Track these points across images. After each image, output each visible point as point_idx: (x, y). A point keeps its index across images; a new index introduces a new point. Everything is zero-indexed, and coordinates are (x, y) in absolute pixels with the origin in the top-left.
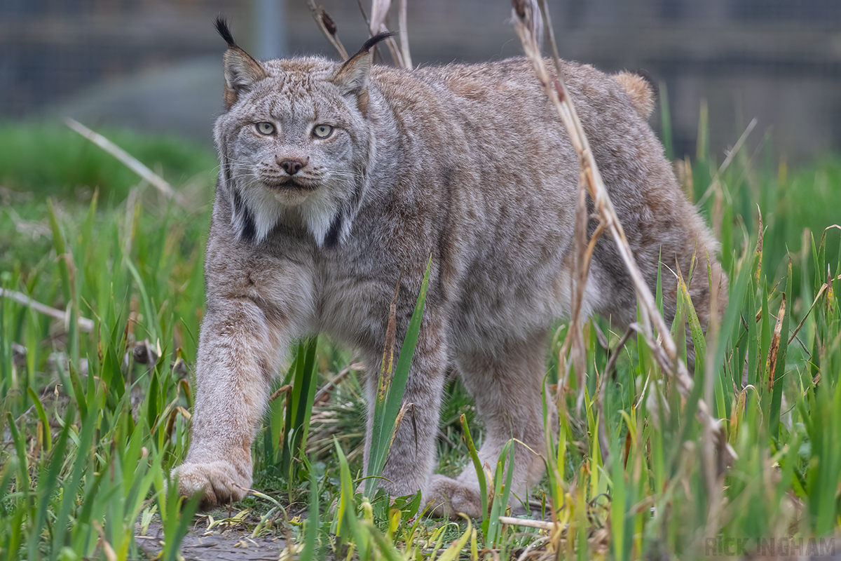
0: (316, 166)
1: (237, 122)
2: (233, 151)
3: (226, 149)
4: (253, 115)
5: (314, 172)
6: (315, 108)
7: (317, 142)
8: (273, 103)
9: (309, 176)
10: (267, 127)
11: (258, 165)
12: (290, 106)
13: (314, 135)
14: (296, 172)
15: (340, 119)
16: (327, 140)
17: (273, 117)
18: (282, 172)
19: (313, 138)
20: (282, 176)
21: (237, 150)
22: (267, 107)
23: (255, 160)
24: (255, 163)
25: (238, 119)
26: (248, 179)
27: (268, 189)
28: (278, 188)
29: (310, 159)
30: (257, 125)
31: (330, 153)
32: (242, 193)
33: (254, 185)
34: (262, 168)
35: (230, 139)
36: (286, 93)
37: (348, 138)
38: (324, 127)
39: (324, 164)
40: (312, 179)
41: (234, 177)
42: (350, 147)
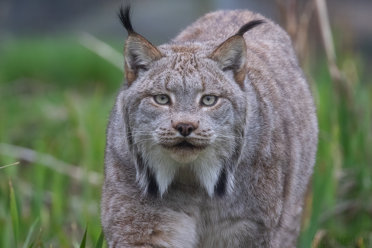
0: (204, 129)
1: (138, 96)
2: (134, 120)
3: (128, 119)
4: (152, 89)
5: (203, 133)
6: (202, 81)
7: (205, 109)
8: (168, 79)
9: (199, 137)
10: (163, 99)
11: (157, 130)
12: (182, 80)
13: (202, 104)
14: (189, 134)
15: (223, 90)
16: (213, 107)
17: (168, 89)
18: (178, 134)
19: (201, 106)
20: (177, 138)
21: (138, 119)
22: (163, 82)
23: (154, 127)
24: (154, 129)
25: (139, 93)
26: (148, 144)
27: (165, 150)
28: (174, 148)
29: (200, 122)
30: (155, 97)
31: (216, 118)
32: (143, 155)
33: (153, 148)
34: (161, 133)
35: (131, 110)
36: (178, 70)
37: (230, 105)
38: (210, 97)
39: (211, 128)
40: (202, 140)
41: (136, 142)
42: (232, 113)
